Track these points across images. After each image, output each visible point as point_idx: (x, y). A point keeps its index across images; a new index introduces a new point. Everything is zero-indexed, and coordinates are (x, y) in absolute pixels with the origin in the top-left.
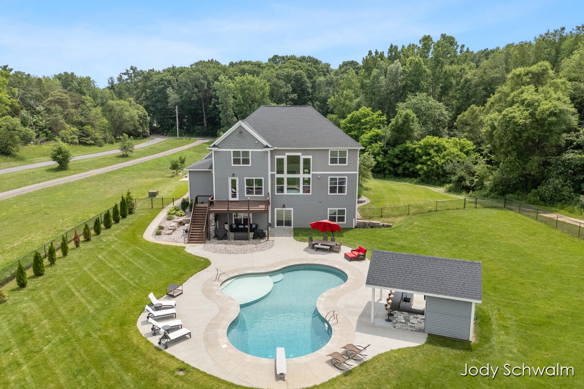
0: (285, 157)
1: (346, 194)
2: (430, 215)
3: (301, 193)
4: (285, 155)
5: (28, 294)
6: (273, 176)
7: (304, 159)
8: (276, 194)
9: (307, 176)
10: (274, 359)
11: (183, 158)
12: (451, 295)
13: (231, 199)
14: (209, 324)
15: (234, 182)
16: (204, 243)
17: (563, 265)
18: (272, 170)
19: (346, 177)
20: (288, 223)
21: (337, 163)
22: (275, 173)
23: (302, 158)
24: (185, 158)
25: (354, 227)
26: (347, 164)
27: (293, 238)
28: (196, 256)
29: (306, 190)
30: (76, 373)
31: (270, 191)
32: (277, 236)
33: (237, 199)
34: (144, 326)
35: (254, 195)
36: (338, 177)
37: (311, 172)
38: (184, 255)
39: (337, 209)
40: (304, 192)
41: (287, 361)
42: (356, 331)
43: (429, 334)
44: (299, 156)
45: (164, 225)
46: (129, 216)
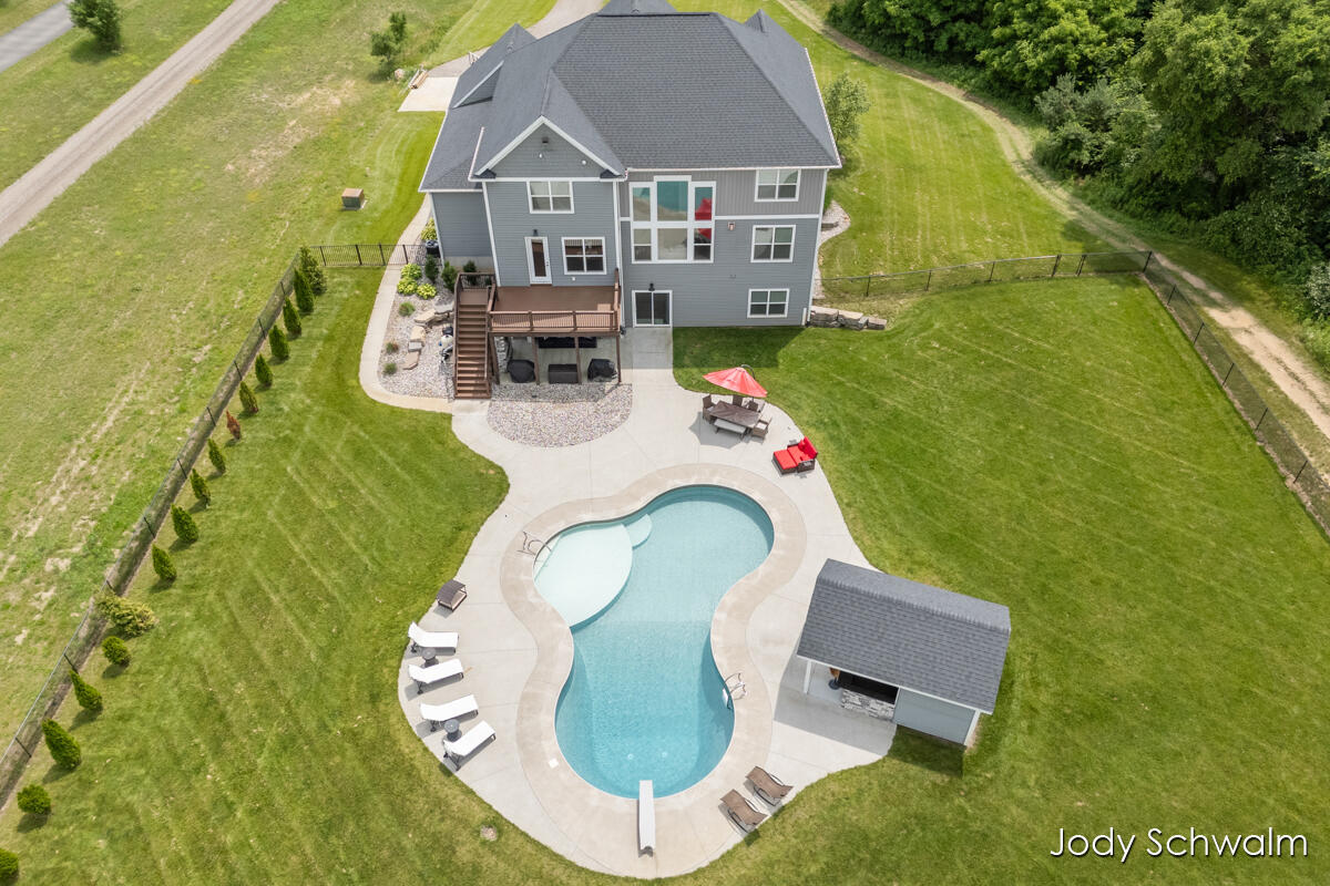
0: (653, 186)
1: (791, 260)
2: (973, 297)
3: (690, 259)
4: (652, 180)
5: (187, 600)
6: (625, 227)
7: (697, 189)
8: (634, 262)
9: (704, 224)
10: (635, 800)
11: (400, 17)
12: (943, 695)
13: (535, 280)
14: (524, 698)
15: (537, 246)
16: (489, 398)
17: (1190, 535)
18: (624, 212)
19: (794, 226)
20: (662, 315)
21: (774, 197)
22: (630, 219)
23: (692, 186)
24: (404, 19)
25: (803, 324)
26: (796, 199)
27: (670, 372)
28: (479, 457)
29: (702, 252)
30: (325, 830)
31: (619, 265)
32: (638, 368)
33: (547, 279)
34: (412, 701)
35: (586, 273)
36: (774, 227)
37: (714, 217)
38: (454, 452)
39: (769, 290)
40: (696, 257)
41: (656, 805)
42: (775, 719)
43: (899, 727)
44: (686, 183)
45: (397, 338)
46: (318, 305)
